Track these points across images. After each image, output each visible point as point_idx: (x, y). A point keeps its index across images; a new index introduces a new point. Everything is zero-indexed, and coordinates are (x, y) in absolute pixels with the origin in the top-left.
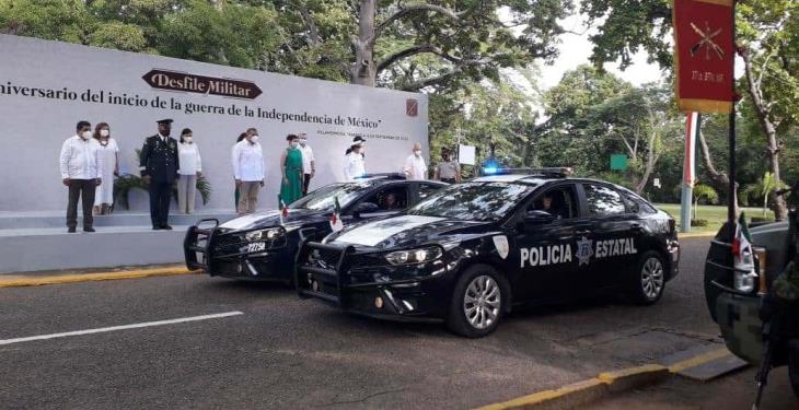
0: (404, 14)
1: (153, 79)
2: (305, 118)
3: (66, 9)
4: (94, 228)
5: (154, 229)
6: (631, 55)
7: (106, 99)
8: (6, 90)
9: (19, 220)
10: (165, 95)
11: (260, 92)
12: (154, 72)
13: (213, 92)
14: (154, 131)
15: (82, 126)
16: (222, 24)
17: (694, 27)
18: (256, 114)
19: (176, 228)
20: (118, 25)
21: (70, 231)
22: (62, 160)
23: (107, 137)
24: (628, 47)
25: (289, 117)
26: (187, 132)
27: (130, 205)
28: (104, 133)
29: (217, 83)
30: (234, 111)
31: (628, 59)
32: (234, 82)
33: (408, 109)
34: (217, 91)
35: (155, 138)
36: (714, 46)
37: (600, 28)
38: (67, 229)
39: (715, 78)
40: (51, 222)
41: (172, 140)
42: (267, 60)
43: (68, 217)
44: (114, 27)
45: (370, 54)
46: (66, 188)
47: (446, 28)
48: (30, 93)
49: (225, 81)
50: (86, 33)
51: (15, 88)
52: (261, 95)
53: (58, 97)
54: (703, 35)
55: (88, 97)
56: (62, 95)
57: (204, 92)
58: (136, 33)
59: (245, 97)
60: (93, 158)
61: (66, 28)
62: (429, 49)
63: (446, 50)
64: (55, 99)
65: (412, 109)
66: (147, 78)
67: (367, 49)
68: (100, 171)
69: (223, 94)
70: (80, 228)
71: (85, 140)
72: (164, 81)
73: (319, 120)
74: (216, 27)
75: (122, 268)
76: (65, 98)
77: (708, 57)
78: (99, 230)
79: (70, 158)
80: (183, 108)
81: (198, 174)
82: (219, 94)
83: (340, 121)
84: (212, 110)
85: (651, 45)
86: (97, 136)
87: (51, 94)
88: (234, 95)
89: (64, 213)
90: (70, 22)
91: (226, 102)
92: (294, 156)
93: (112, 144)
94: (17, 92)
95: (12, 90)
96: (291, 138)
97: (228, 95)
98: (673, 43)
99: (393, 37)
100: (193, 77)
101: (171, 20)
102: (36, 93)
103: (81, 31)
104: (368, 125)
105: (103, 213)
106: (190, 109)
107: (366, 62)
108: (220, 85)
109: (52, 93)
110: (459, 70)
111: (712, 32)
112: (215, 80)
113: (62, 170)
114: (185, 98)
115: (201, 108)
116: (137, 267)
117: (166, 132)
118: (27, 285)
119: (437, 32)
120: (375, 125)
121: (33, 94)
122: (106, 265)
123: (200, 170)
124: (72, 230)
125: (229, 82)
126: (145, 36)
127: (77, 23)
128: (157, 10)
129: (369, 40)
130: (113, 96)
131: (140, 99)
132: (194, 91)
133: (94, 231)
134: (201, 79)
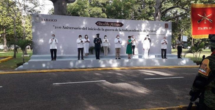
1: (98, 23)
2: (135, 31)
4: (84, 59)
5: (96, 59)
7: (87, 29)
8: (67, 28)
10: (100, 27)
11: (123, 25)
12: (98, 22)
13: (111, 26)
17: (199, 15)
18: (122, 30)
20: (96, 8)
25: (130, 31)
26: (105, 36)
30: (117, 30)
35: (96, 38)
36: (208, 19)
38: (78, 59)
39: (208, 28)
41: (100, 38)
43: (78, 56)
52: (123, 26)
54: (203, 17)
55: (84, 29)
56: (78, 29)
57: (109, 26)
59: (119, 26)
61: (85, 10)
62: (178, 7)
65: (166, 26)
66: (96, 23)
67: (158, 8)
69: (114, 26)
70: (81, 58)
71: (80, 39)
72: (100, 24)
73: (138, 31)
78: (85, 59)
80: (105, 30)
83: (144, 31)
84: (111, 30)
86: (85, 38)
87: (76, 29)
88: (117, 26)
91: (115, 28)
94: (69, 28)
96: (129, 37)
100: (107, 22)
102: (73, 28)
104: (153, 31)
107: (158, 12)
110: (186, 12)
112: (112, 23)
114: (105, 28)
115: (109, 30)
120: (155, 31)
124: (79, 59)
125: (115, 23)
126: (103, 10)
127: (88, 8)
128: (105, 3)
129: (159, 6)
130: (89, 28)
131: (95, 28)
132: (107, 26)
133: (83, 59)
134: (109, 23)
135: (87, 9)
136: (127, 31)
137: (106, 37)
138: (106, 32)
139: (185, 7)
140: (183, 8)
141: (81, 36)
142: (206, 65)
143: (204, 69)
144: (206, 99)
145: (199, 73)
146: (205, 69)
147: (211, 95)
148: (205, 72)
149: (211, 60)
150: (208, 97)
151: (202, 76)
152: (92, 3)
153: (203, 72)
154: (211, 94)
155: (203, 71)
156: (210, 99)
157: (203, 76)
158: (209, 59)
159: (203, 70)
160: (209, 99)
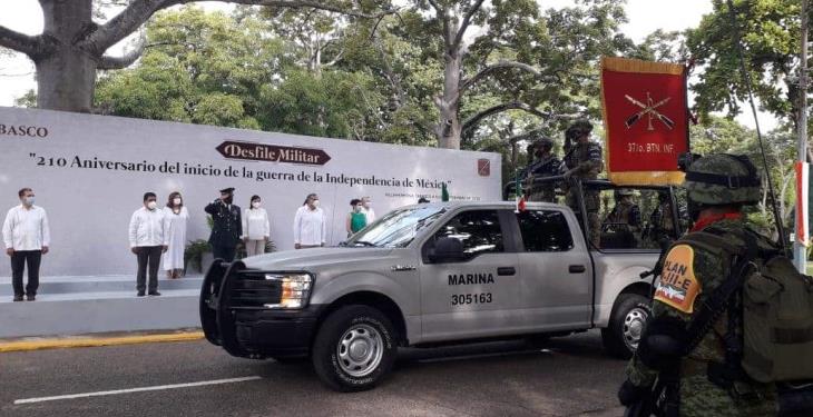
0: (496, 72)
1: (226, 149)
2: (373, 181)
3: (173, 84)
4: (158, 291)
6: (739, 103)
7: (182, 169)
8: (93, 165)
10: (237, 165)
11: (328, 158)
12: (226, 143)
13: (282, 160)
15: (149, 197)
16: (317, 91)
17: (630, 99)
18: (325, 179)
20: (218, 96)
21: (139, 295)
22: (131, 230)
23: (181, 205)
24: (735, 95)
25: (357, 181)
26: (255, 198)
28: (177, 201)
29: (287, 152)
30: (304, 177)
31: (737, 108)
32: (304, 150)
33: (480, 169)
34: (288, 158)
35: (220, 206)
36: (660, 116)
37: (701, 76)
38: (137, 292)
39: (662, 148)
40: (125, 286)
41: (235, 207)
42: (363, 123)
43: (138, 281)
44: (214, 99)
45: (454, 113)
47: (534, 84)
48: (114, 166)
49: (294, 149)
50: (191, 105)
52: (330, 161)
53: (138, 169)
54: (642, 106)
55: (166, 168)
56: (141, 168)
57: (275, 160)
58: (235, 104)
59: (314, 163)
60: (159, 225)
61: (173, 102)
62: (517, 106)
63: (534, 105)
64: (136, 171)
65: (484, 168)
66: (220, 149)
67: (451, 108)
68: (167, 238)
69: (293, 162)
71: (150, 210)
73: (387, 183)
74: (310, 94)
75: (183, 330)
76: (145, 170)
77: (651, 128)
79: (137, 228)
80: (255, 176)
81: (266, 239)
82: (290, 161)
83: (408, 184)
84: (282, 177)
85: (765, 92)
86: (171, 205)
87: (132, 167)
88: (303, 162)
90: (176, 95)
91: (296, 169)
92: (357, 220)
93: (184, 212)
94: (102, 166)
96: (354, 203)
97: (298, 162)
98: (785, 89)
100: (263, 146)
102: (119, 166)
103: (186, 105)
104: (437, 186)
106: (261, 176)
107: (450, 122)
108: (290, 153)
109: (134, 165)
110: (547, 125)
111: (656, 101)
112: (285, 149)
113: (131, 238)
114: (255, 166)
115: (272, 176)
116: (198, 329)
117: (229, 200)
118: (91, 346)
119: (523, 87)
121: (116, 168)
123: (268, 235)
124: (142, 294)
125: (299, 150)
126: (244, 106)
127: (184, 96)
128: (255, 80)
129: (454, 100)
130: (188, 167)
131: (213, 169)
132: (264, 159)
133: (159, 294)
134: (271, 148)
135: (181, 99)
136: (344, 180)
137: (256, 204)
138: (260, 182)
139: (540, 108)
140: (533, 111)
141: (153, 195)
142: (683, 270)
143: (677, 285)
144: (690, 410)
145: (660, 302)
146: (680, 286)
147: (707, 395)
148: (682, 297)
149: (701, 249)
150: (697, 405)
151: (671, 314)
152: (202, 77)
153: (675, 299)
154: (708, 388)
155: (672, 292)
156: (704, 409)
157: (675, 315)
158: (691, 245)
159: (675, 288)
160: (700, 412)
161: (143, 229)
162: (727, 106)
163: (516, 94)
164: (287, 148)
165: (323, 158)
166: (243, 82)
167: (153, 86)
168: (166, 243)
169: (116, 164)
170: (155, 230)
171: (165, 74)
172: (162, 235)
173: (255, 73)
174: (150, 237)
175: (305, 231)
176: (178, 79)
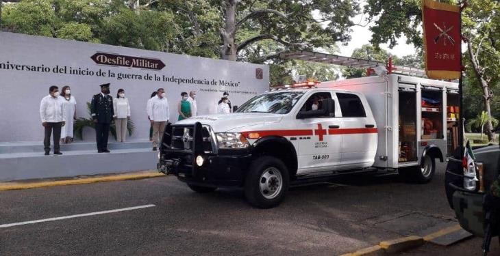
0: (254, 15)
1: (97, 58)
2: (193, 81)
3: (43, 15)
4: (61, 152)
5: (99, 152)
6: (396, 39)
7: (68, 71)
8: (6, 67)
9: (14, 148)
10: (105, 68)
11: (164, 65)
12: (98, 54)
14: (98, 91)
15: (53, 89)
16: (140, 23)
17: (436, 26)
18: (162, 79)
19: (112, 152)
20: (75, 24)
21: (46, 154)
22: (41, 111)
23: (69, 95)
24: (394, 34)
25: (182, 81)
26: (121, 91)
27: (83, 137)
28: (67, 92)
29: (137, 60)
30: (148, 78)
31: (395, 41)
32: (148, 60)
33: (257, 75)
34: (138, 65)
35: (99, 95)
37: (376, 22)
38: (44, 152)
39: (450, 57)
40: (35, 149)
41: (110, 97)
42: (168, 45)
43: (45, 145)
45: (232, 40)
46: (44, 128)
47: (280, 23)
48: (21, 68)
49: (142, 59)
50: (55, 29)
51: (12, 65)
52: (165, 68)
53: (38, 70)
54: (441, 30)
55: (57, 70)
56: (40, 69)
57: (129, 66)
58: (86, 29)
59: (155, 68)
60: (60, 108)
61: (43, 27)
62: (269, 37)
63: (280, 37)
64: (37, 72)
65: (259, 74)
66: (94, 58)
67: (231, 37)
68: (64, 117)
69: (142, 67)
70: (52, 152)
71: (54, 97)
72: (104, 60)
73: (201, 82)
74: (136, 25)
75: (79, 177)
76: (43, 71)
77: (445, 44)
78: (65, 153)
79: (46, 109)
80: (116, 76)
81: (128, 118)
82: (139, 67)
83: (214, 83)
84: (134, 77)
85: (409, 32)
86: (63, 94)
88: (147, 68)
89: (41, 143)
90: (45, 23)
91: (144, 72)
92: (185, 105)
93: (73, 100)
94: (13, 68)
95: (10, 66)
96: (183, 94)
97: (144, 67)
98: (422, 31)
99: (247, 29)
100: (122, 57)
101: (108, 21)
102: (25, 68)
103: (52, 29)
104: (232, 85)
105: (66, 142)
106: (120, 76)
107: (230, 45)
108: (139, 62)
109: (35, 68)
110: (288, 49)
111: (447, 28)
112: (136, 58)
113: (42, 117)
114: (116, 70)
115: (128, 76)
116: (88, 176)
117: (107, 92)
118: (20, 189)
119: (274, 26)
120: (236, 85)
121: (23, 69)
122: (69, 176)
123: (129, 115)
124: (47, 153)
125: (145, 59)
126: (92, 30)
129: (232, 32)
130: (72, 69)
131: (89, 70)
132: (122, 65)
133: (61, 154)
134: (127, 58)
135: (48, 25)
136: (174, 80)
137: (121, 95)
138: (120, 80)
140: (279, 41)
161: (50, 110)
162: (389, 40)
163: (268, 30)
164: (137, 58)
165: (160, 65)
166: (91, 15)
167: (29, 16)
168: (64, 120)
169: (23, 67)
170: (58, 111)
171: (37, 8)
172: (62, 115)
173: (99, 9)
174: (55, 116)
175: (156, 112)
176: (46, 11)
